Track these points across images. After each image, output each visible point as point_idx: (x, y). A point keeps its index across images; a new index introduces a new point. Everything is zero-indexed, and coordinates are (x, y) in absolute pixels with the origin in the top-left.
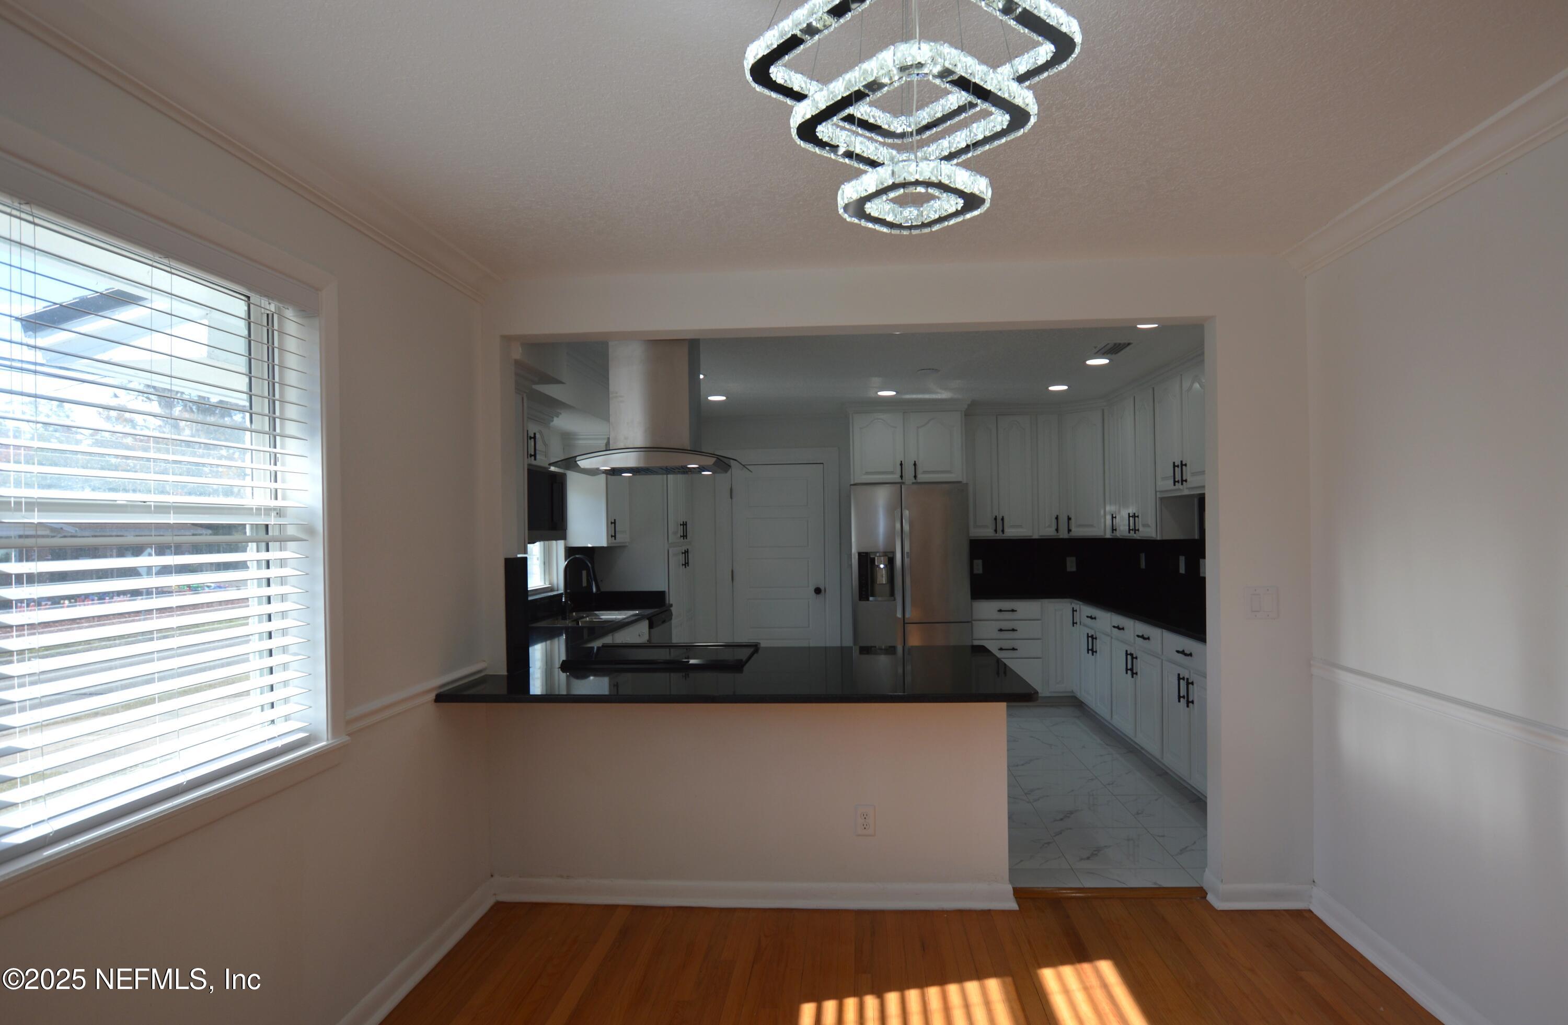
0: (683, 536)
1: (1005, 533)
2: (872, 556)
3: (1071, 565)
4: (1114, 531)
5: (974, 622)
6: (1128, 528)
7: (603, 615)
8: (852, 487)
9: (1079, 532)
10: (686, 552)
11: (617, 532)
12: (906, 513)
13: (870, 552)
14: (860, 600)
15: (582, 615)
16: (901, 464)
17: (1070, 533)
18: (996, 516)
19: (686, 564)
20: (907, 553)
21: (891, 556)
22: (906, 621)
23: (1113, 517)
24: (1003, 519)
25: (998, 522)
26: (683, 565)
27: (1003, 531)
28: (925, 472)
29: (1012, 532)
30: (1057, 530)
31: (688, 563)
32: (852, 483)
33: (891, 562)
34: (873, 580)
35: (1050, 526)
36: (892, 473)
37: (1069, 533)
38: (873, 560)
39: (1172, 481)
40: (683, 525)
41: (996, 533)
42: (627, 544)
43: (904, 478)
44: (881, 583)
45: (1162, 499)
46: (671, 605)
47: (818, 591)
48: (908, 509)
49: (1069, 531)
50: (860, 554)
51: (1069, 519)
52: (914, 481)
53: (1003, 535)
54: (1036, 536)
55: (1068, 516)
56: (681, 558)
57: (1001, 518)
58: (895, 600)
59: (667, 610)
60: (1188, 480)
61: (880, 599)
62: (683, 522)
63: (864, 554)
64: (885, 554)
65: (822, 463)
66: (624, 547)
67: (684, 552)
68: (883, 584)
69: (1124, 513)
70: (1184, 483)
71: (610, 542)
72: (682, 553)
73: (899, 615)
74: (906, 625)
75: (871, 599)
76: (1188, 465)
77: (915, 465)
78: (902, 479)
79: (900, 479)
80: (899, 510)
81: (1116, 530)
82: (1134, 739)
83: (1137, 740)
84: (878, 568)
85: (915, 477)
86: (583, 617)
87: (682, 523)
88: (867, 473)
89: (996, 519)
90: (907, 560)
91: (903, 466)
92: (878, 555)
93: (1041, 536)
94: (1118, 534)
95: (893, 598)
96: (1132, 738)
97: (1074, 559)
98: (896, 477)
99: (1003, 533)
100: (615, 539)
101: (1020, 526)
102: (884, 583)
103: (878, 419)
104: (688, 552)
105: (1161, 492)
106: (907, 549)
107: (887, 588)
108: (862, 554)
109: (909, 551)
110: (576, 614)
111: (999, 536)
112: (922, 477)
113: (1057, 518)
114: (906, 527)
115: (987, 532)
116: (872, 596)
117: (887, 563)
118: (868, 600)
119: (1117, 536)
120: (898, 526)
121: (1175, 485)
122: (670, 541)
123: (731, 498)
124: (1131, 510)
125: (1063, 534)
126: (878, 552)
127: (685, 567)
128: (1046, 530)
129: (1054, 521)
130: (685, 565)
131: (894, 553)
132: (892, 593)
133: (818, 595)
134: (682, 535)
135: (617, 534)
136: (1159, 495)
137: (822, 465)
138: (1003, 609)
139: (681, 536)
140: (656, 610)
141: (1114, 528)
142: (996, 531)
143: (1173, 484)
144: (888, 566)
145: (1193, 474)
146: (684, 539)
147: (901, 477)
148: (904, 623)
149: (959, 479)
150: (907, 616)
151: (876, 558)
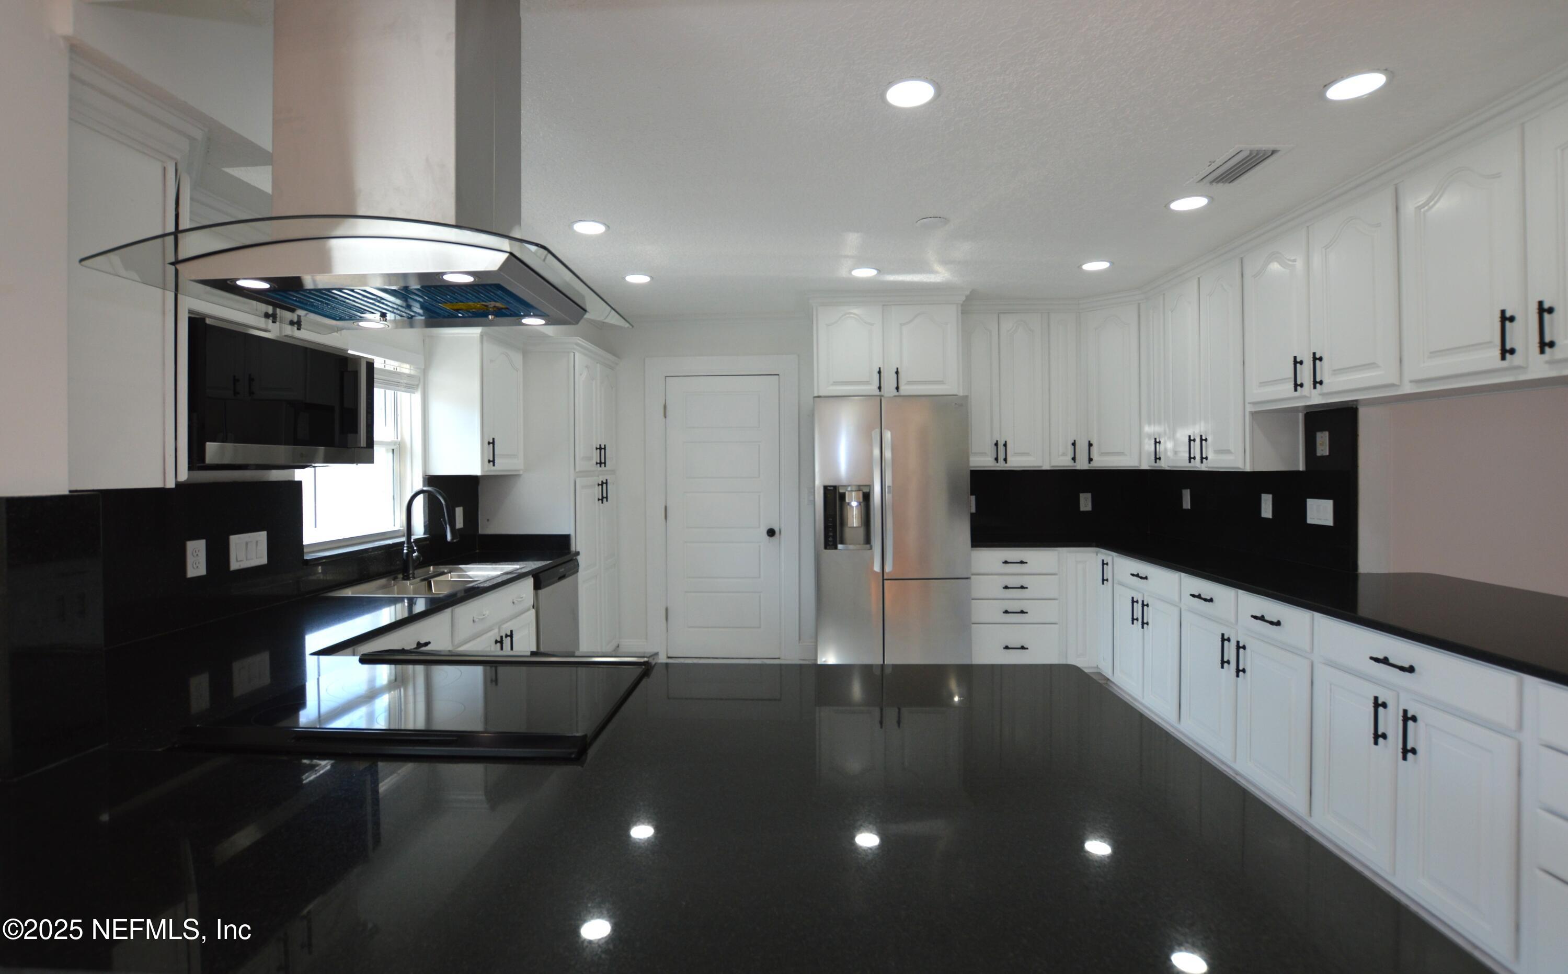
0: (601, 463)
1: (1008, 462)
2: (841, 491)
3: (1086, 503)
4: (1158, 460)
5: (973, 577)
6: (1188, 455)
7: (470, 570)
8: (816, 399)
9: (1102, 462)
10: (604, 484)
11: (495, 456)
12: (888, 435)
13: (839, 486)
14: (826, 548)
15: (442, 570)
16: (879, 372)
17: (1091, 462)
18: (997, 441)
19: (603, 498)
20: (889, 487)
21: (866, 490)
22: (885, 577)
23: (1156, 442)
24: (1005, 445)
25: (1000, 448)
26: (599, 500)
27: (1005, 460)
28: (909, 383)
29: (1017, 461)
30: (1074, 459)
31: (607, 498)
32: (816, 395)
33: (867, 498)
34: (843, 523)
35: (1064, 454)
36: (867, 383)
37: (1089, 463)
38: (843, 497)
39: (1292, 386)
40: (600, 449)
41: (997, 462)
42: (521, 473)
43: (882, 389)
44: (852, 526)
45: (1253, 414)
46: (578, 553)
47: (771, 533)
48: (889, 429)
49: (1090, 460)
50: (825, 488)
51: (1090, 445)
52: (896, 394)
53: (1006, 465)
54: (1046, 467)
55: (1089, 442)
56: (597, 491)
57: (1004, 442)
58: (871, 548)
59: (571, 560)
60: (1325, 381)
61: (851, 547)
62: (600, 445)
63: (832, 488)
64: (859, 488)
65: (778, 375)
66: (518, 476)
67: (600, 483)
68: (853, 527)
69: (1182, 435)
70: (1318, 385)
71: (486, 469)
72: (599, 485)
73: (877, 568)
74: (885, 581)
75: (840, 546)
76: (1325, 360)
77: (897, 373)
78: (880, 391)
79: (878, 390)
80: (878, 430)
81: (1160, 459)
82: (1232, 765)
83: (1237, 767)
84: (848, 507)
85: (897, 388)
86: (443, 573)
87: (598, 447)
88: (836, 383)
89: (996, 444)
90: (888, 497)
91: (882, 374)
92: (849, 489)
93: (1053, 467)
94: (1164, 465)
95: (868, 546)
96: (1229, 763)
97: (1089, 495)
98: (872, 388)
99: (1006, 463)
100: (494, 465)
101: (1027, 454)
102: (855, 526)
103: (852, 313)
104: (606, 483)
105: (1254, 404)
106: (888, 482)
107: (861, 533)
108: (829, 488)
109: (891, 484)
110: (433, 568)
111: (1001, 466)
112: (905, 389)
113: (1074, 444)
114: (888, 454)
115: (984, 460)
116: (842, 543)
117: (861, 500)
118: (836, 548)
119: (1162, 467)
120: (877, 452)
121: (1296, 390)
122: (577, 470)
123: (666, 417)
124: (1195, 431)
125: (1082, 464)
126: (849, 486)
127: (602, 503)
128: (1060, 460)
129: (1071, 448)
130: (602, 500)
131: (870, 486)
132: (868, 540)
133: (771, 538)
134: (599, 462)
135: (495, 459)
136: (1249, 408)
137: (777, 376)
138: (1009, 561)
139: (597, 463)
140: (548, 562)
141: (1158, 457)
142: (997, 459)
143: (1293, 389)
144: (862, 504)
145: (1336, 372)
146: (600, 466)
147: (880, 388)
148: (883, 580)
149: (955, 392)
150: (888, 568)
151: (847, 493)
